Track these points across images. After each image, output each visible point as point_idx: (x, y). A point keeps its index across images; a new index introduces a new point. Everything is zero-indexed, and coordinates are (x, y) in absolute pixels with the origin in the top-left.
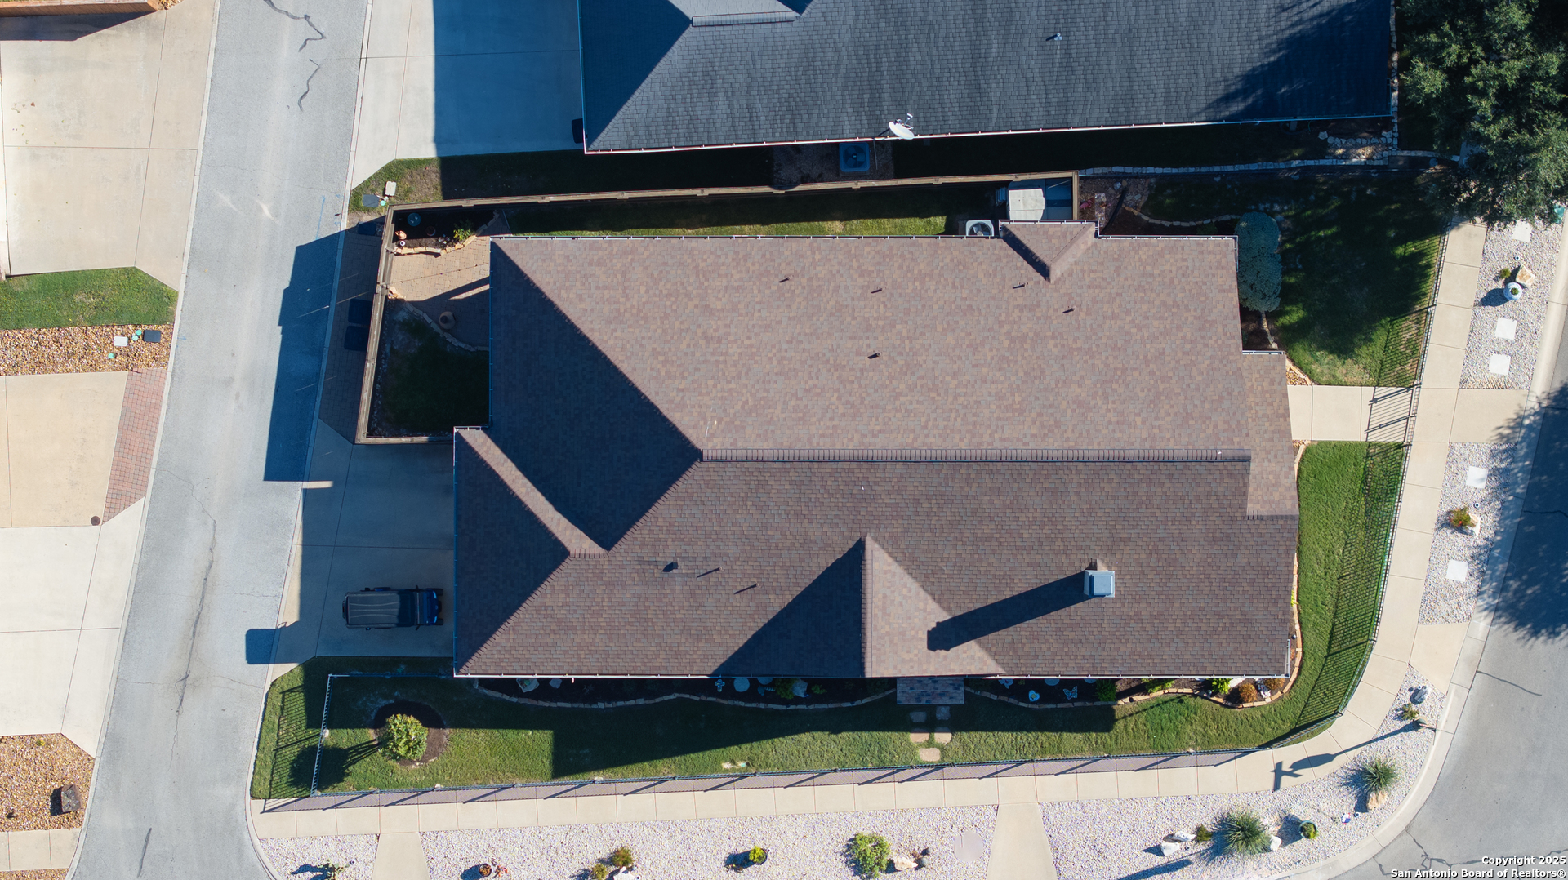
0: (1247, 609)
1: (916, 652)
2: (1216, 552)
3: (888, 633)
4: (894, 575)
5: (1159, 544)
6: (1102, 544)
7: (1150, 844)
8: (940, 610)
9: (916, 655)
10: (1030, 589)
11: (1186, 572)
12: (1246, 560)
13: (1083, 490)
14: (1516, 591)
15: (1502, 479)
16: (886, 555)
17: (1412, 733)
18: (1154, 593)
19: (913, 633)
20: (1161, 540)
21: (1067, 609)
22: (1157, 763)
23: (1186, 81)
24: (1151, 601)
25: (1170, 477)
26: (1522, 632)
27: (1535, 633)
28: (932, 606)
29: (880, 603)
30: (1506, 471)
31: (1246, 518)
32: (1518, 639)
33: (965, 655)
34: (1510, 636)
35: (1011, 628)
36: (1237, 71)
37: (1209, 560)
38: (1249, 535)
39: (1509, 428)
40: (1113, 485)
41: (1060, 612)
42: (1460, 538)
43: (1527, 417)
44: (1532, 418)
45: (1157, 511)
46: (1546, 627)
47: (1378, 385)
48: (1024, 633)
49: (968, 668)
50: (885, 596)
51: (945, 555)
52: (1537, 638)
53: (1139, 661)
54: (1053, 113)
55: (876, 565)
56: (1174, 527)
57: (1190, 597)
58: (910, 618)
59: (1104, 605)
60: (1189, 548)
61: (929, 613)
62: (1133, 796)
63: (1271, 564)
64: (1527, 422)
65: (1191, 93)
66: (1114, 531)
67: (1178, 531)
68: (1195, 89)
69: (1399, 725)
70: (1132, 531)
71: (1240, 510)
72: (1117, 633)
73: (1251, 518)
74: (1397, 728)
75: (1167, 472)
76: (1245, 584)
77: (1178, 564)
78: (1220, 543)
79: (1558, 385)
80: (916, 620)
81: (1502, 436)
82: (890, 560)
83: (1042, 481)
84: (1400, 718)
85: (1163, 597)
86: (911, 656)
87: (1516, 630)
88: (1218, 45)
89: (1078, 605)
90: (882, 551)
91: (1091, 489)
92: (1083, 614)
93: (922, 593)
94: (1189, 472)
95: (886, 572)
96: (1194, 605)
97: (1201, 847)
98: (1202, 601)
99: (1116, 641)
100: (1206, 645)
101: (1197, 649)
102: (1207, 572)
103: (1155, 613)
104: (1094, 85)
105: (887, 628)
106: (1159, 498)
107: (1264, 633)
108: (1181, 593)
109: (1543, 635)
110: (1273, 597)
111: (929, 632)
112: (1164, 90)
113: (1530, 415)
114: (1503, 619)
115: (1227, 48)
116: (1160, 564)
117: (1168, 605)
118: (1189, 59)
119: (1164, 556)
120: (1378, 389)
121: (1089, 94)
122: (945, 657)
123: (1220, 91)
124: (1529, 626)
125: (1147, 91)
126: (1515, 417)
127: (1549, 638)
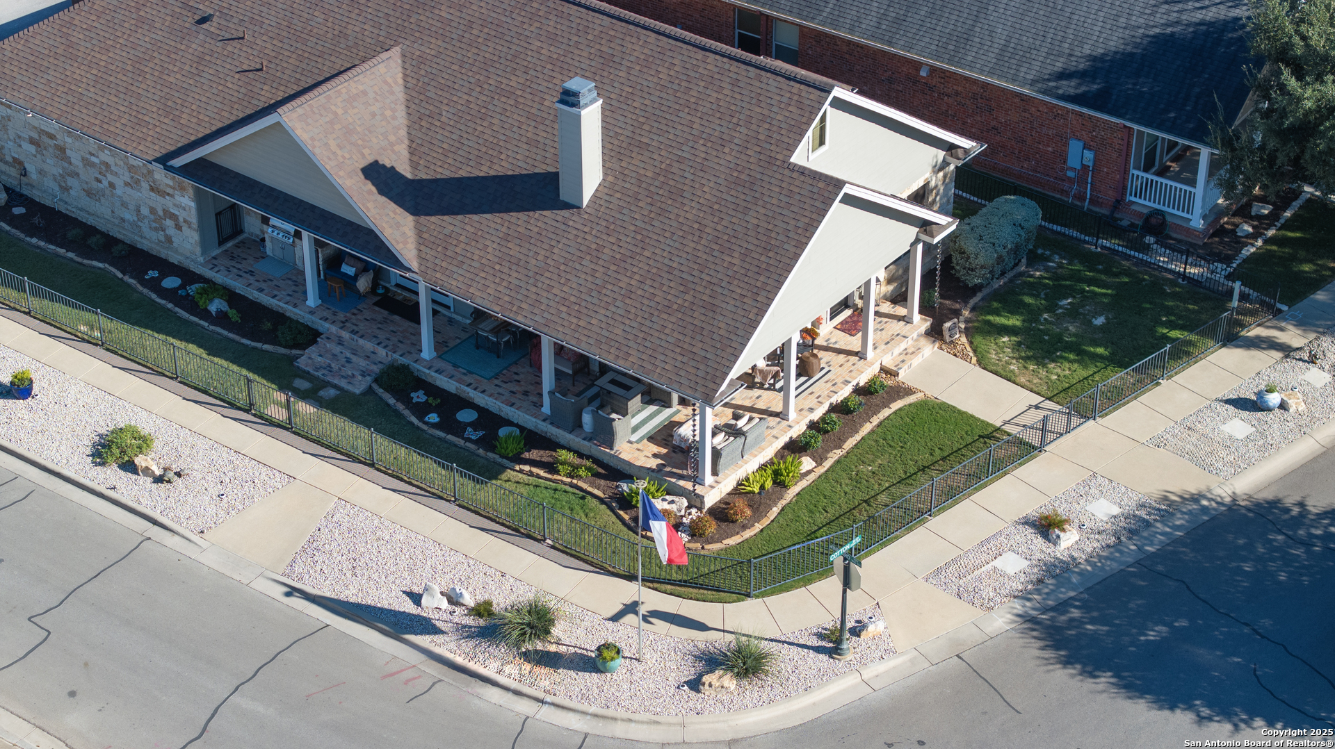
0: (720, 290)
1: (347, 156)
2: (729, 198)
3: (335, 114)
4: (392, 93)
5: (675, 164)
6: (616, 142)
7: (416, 590)
8: (407, 161)
9: (343, 157)
10: (510, 173)
11: (682, 213)
12: (755, 221)
13: (638, 68)
14: (1072, 620)
15: (1136, 527)
16: (401, 75)
17: (823, 657)
18: (633, 228)
19: (360, 142)
20: (680, 160)
21: (531, 214)
22: (499, 532)
23: (1031, 40)
24: (623, 238)
25: (735, 83)
26: (1049, 654)
27: (1067, 662)
28: (403, 149)
29: (355, 91)
30: (1147, 524)
31: (786, 165)
32: (1039, 657)
33: (392, 215)
34: (1032, 651)
35: (460, 217)
36: (1087, 50)
37: (716, 207)
38: (777, 189)
39: (1181, 497)
40: (672, 73)
41: (521, 215)
42: (1039, 541)
43: (1210, 500)
44: (1214, 504)
45: (697, 120)
46: (1084, 665)
47: (1049, 399)
48: (468, 227)
49: (384, 225)
50: (365, 93)
51: (455, 99)
52: (1065, 668)
53: (564, 315)
54: (884, 27)
55: (381, 68)
56: (703, 149)
57: (668, 249)
58: (370, 132)
59: (571, 223)
60: (704, 181)
61: (393, 151)
62: (442, 543)
63: (781, 237)
64: (1205, 503)
65: (1028, 55)
66: (638, 131)
67: (703, 155)
68: (1035, 52)
69: (815, 642)
70: (656, 137)
71: (785, 152)
72: (563, 267)
73: (791, 167)
74: (809, 643)
75: (735, 76)
76: (736, 255)
77: (680, 199)
78: (740, 189)
79: (1268, 495)
80: (375, 140)
81: (1165, 498)
82: (401, 81)
83: (603, 42)
84: (821, 636)
85: (639, 237)
86: (339, 152)
87: (1042, 649)
88: (1082, 13)
89: (545, 213)
90: (400, 69)
91: (645, 70)
92: (543, 226)
93: (403, 132)
94: (758, 84)
95: (385, 82)
96: (666, 261)
97: (470, 621)
98: (677, 259)
99: (555, 277)
100: (647, 323)
101: (635, 325)
102: (704, 222)
103: (618, 256)
104: (939, 13)
105: (340, 112)
106: (708, 105)
107: (721, 332)
108: (661, 239)
109: (1075, 668)
110: (759, 284)
111: (376, 162)
112: (1003, 42)
113: (1213, 500)
114: (1035, 633)
115: (1089, 21)
116: (661, 192)
117: (638, 250)
118: (1045, 19)
119: (671, 182)
120: (1047, 402)
121: (929, 20)
122: (370, 192)
123: (1059, 65)
124: (1062, 653)
125: (986, 37)
126: (1194, 491)
127: (1081, 674)
